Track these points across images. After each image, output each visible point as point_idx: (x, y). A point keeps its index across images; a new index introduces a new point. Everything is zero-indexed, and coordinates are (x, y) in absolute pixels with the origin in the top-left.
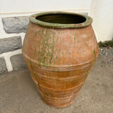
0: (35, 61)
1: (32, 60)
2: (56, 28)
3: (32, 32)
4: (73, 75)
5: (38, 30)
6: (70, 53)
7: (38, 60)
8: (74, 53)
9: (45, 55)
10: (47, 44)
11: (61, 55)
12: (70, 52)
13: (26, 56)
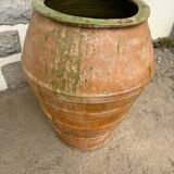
0: (47, 86)
1: (41, 83)
2: (85, 27)
3: (40, 31)
4: (112, 108)
5: (51, 29)
6: (108, 74)
7: (53, 83)
8: (115, 72)
9: (65, 77)
10: (68, 57)
11: (94, 76)
12: (110, 71)
13: (30, 75)
